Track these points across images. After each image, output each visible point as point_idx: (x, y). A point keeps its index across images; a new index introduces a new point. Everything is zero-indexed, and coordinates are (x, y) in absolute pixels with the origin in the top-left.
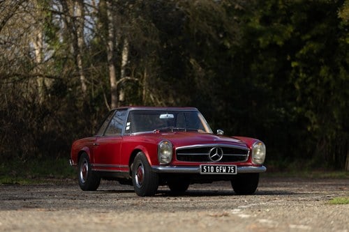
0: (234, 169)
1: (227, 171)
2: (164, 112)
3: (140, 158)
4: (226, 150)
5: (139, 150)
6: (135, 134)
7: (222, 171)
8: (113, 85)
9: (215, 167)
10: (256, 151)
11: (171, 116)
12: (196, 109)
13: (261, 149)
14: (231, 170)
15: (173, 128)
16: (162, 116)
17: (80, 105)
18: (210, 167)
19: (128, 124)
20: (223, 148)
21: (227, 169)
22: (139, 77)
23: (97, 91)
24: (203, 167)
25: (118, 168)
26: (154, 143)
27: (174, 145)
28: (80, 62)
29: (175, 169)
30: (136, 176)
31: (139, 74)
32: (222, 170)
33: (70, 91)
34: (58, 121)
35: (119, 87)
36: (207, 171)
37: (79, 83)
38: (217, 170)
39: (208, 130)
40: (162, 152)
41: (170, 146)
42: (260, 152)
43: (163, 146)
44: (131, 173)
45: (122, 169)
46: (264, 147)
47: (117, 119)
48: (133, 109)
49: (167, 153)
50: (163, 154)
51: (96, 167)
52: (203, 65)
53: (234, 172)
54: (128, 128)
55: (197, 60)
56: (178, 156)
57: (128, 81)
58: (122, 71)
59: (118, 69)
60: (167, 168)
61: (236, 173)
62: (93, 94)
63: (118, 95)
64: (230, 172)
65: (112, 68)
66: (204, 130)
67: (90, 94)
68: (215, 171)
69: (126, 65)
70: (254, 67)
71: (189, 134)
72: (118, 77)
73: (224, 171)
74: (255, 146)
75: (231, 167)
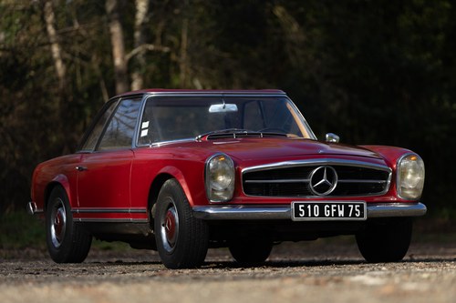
0: (361, 208)
1: (346, 214)
2: (218, 100)
3: (170, 191)
4: (345, 171)
5: (167, 176)
6: (159, 144)
7: (336, 214)
8: (118, 61)
9: (322, 206)
10: (404, 173)
11: (233, 107)
12: (283, 94)
13: (414, 168)
14: (354, 212)
15: (235, 131)
16: (214, 108)
17: (56, 104)
18: (312, 205)
19: (146, 125)
20: (337, 167)
21: (347, 210)
22: (171, 44)
23: (86, 77)
24: (297, 206)
25: (127, 215)
26: (199, 160)
27: (238, 163)
28: (50, 18)
29: (240, 211)
30: (163, 231)
31: (174, 39)
32: (336, 211)
33: (31, 78)
34: (9, 139)
35: (132, 65)
36: (306, 215)
37: (50, 62)
38: (327, 213)
39: (307, 133)
40: (214, 177)
41: (230, 166)
42: (414, 174)
43: (216, 166)
44: (153, 224)
45: (135, 215)
46: (422, 165)
47: (124, 119)
48: (153, 94)
49: (224, 180)
50: (217, 182)
51: (83, 214)
52: (301, 20)
53: (362, 215)
54: (144, 133)
55: (289, 9)
56: (247, 186)
57: (149, 53)
58: (137, 34)
59: (128, 29)
60: (225, 211)
61: (365, 218)
62: (79, 81)
63: (130, 82)
64: (353, 215)
65: (116, 29)
66: (300, 133)
67: (74, 82)
68: (322, 214)
69: (143, 24)
70: (405, 21)
71: (271, 141)
72: (129, 44)
73: (341, 213)
74: (403, 162)
75: (354, 206)
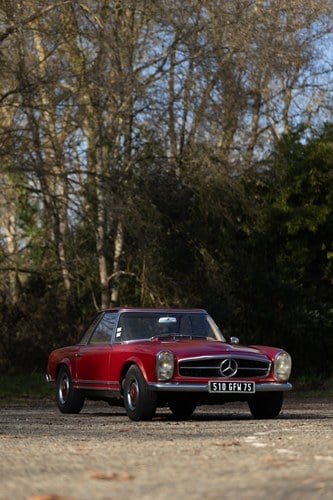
0: (252, 386)
1: (242, 389)
2: (164, 315)
3: (133, 371)
4: (242, 362)
5: (132, 363)
6: (127, 342)
7: (236, 389)
8: (103, 281)
9: (227, 384)
10: (279, 364)
11: (173, 320)
12: (205, 312)
13: (285, 361)
14: (248, 388)
15: (175, 335)
16: (162, 320)
17: (62, 306)
18: (222, 384)
19: (119, 329)
20: (237, 360)
21: (243, 387)
22: (135, 271)
23: (84, 288)
24: (212, 383)
25: (106, 385)
26: (152, 353)
27: (176, 356)
28: (62, 252)
29: (177, 386)
30: (129, 396)
31: (137, 267)
32: (236, 387)
33: (49, 289)
34: (34, 327)
35: (111, 283)
36: (218, 389)
37: (61, 279)
38: (231, 388)
39: (219, 338)
40: (161, 364)
41: (171, 358)
42: (285, 365)
43: (162, 358)
44: (123, 392)
45: (111, 386)
46: (290, 359)
47: (107, 323)
48: (124, 310)
49: (167, 366)
50: (162, 367)
51: (79, 384)
52: (216, 256)
53: (252, 390)
54: (119, 335)
55: (209, 250)
56: (182, 370)
57: (122, 276)
58: (115, 264)
59: (110, 260)
60: (168, 385)
61: (254, 391)
62: (79, 292)
63: (110, 294)
64: (247, 390)
65: (102, 260)
66: (214, 337)
67: (75, 293)
68: (227, 389)
69: (120, 257)
70: (280, 259)
71: (197, 342)
72: (110, 271)
73: (239, 388)
74: (278, 357)
75: (247, 384)
